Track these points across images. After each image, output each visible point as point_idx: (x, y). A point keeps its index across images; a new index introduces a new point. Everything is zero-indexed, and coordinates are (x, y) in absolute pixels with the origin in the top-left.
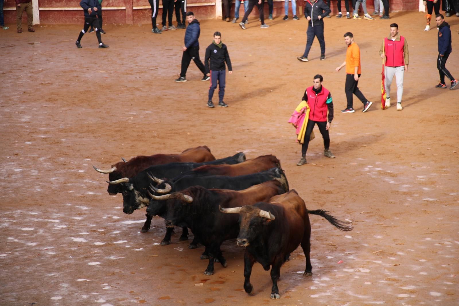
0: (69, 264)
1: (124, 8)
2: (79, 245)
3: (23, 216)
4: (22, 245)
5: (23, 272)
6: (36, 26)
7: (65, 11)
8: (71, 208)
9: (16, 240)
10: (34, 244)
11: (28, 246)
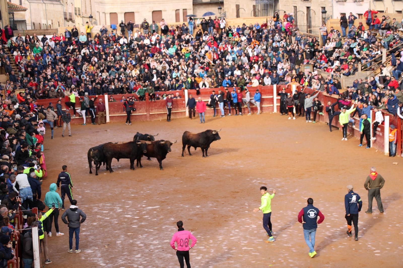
0: (124, 227)
1: (146, 114)
2: (128, 218)
3: (104, 206)
4: (103, 219)
5: (104, 231)
6: (108, 122)
7: (121, 116)
8: (124, 202)
9: (101, 217)
10: (108, 218)
11: (106, 219)
